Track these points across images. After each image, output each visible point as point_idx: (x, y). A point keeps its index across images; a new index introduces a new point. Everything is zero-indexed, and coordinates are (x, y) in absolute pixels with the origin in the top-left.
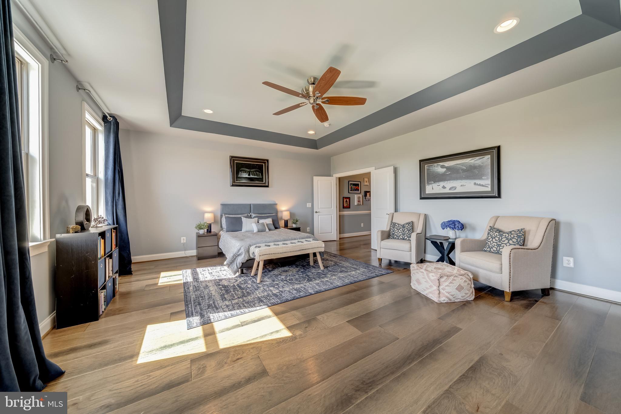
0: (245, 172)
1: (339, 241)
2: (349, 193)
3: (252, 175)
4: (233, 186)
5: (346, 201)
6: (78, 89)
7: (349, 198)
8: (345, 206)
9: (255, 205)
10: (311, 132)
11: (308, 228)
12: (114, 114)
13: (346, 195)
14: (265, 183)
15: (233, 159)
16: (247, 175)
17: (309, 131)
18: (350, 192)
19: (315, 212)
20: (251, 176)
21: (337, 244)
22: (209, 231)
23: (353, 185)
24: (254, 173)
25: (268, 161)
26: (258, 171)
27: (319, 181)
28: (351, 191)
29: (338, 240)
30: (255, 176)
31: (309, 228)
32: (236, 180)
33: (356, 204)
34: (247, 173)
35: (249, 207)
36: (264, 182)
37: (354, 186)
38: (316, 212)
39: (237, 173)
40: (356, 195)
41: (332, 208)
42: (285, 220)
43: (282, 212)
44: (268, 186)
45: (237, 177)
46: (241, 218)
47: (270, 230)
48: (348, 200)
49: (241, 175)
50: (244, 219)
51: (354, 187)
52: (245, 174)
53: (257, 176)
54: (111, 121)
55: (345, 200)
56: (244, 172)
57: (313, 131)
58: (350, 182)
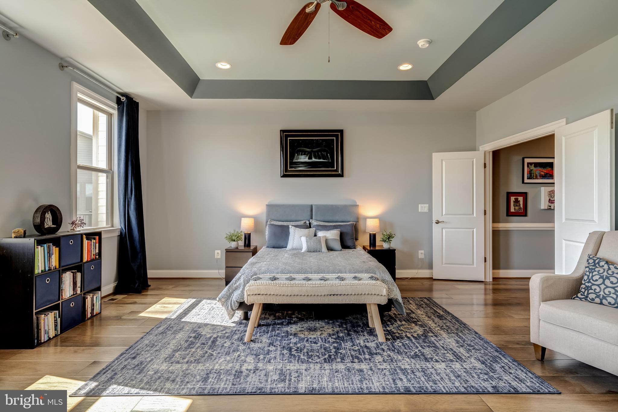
0: (304, 153)
1: (493, 285)
2: (523, 182)
3: (316, 158)
4: (284, 176)
5: (517, 201)
6: (62, 67)
7: (525, 195)
8: (512, 210)
9: (319, 207)
10: (406, 67)
11: (420, 252)
12: (129, 92)
13: (516, 186)
14: (337, 170)
15: (285, 134)
16: (307, 157)
17: (401, 64)
18: (526, 181)
19: (434, 221)
20: (314, 160)
21: (485, 289)
22: (247, 243)
23: (535, 167)
24: (318, 154)
25: (341, 131)
26: (324, 151)
27: (444, 163)
28: (528, 178)
29: (488, 280)
30: (320, 159)
31: (422, 251)
32: (290, 167)
33: (543, 207)
34: (307, 155)
35: (309, 209)
36: (335, 169)
37: (539, 168)
38: (438, 222)
39: (292, 157)
40: (543, 189)
41: (473, 214)
42: (370, 235)
43: (366, 218)
44: (341, 176)
45: (292, 163)
46: (287, 227)
47: (330, 249)
48: (521, 199)
49: (297, 159)
50: (292, 230)
51: (537, 171)
52: (303, 157)
53: (323, 159)
54: (124, 101)
55: (513, 199)
56: (302, 155)
57: (410, 63)
58: (527, 161)
